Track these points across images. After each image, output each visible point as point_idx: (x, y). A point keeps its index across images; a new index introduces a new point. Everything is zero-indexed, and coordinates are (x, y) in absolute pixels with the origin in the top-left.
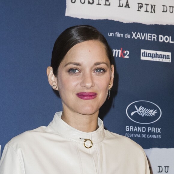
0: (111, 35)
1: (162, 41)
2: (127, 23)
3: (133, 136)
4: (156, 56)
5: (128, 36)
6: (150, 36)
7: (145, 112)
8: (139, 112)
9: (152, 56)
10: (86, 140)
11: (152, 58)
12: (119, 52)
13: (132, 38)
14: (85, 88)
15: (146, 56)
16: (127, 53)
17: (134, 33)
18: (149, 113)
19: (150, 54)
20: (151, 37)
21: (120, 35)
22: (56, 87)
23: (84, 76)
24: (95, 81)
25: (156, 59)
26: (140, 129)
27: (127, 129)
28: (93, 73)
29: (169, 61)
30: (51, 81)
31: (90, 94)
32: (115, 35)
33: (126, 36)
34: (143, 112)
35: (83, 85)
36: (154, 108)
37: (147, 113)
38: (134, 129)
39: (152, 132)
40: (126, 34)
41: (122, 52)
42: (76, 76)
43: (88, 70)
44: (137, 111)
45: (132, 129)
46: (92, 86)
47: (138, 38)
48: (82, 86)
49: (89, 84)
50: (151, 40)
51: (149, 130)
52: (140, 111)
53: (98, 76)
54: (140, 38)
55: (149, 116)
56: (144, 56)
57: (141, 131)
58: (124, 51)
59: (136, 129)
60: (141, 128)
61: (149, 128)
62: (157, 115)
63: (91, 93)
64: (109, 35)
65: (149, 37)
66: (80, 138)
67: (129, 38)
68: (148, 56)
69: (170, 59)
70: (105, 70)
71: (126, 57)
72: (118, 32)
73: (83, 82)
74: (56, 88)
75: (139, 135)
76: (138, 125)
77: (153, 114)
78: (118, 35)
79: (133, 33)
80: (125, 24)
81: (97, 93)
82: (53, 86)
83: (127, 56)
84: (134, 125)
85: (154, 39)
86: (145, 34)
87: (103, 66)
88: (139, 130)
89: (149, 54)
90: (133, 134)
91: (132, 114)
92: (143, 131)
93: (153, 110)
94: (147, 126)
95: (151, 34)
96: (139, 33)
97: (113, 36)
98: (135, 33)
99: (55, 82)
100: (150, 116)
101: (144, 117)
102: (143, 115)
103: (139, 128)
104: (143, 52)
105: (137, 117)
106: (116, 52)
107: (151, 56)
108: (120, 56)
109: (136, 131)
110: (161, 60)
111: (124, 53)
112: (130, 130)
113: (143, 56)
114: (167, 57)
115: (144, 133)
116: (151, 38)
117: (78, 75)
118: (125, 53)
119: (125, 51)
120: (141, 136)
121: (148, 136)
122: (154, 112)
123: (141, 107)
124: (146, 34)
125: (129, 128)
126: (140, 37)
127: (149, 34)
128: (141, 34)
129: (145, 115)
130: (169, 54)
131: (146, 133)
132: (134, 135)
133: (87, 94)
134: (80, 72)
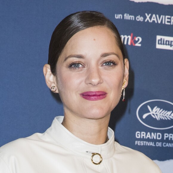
0: (118, 16)
2: (139, 3)
3: (145, 144)
5: (140, 19)
6: (168, 18)
7: (161, 114)
8: (153, 114)
10: (94, 154)
11: (171, 46)
12: (128, 39)
13: (146, 21)
14: (91, 85)
15: (164, 44)
16: (139, 39)
17: (148, 15)
18: (166, 115)
19: (169, 41)
20: (169, 20)
21: (131, 17)
22: (55, 89)
23: (89, 70)
26: (154, 136)
27: (138, 136)
28: (100, 67)
30: (49, 82)
31: (98, 94)
32: (123, 17)
33: (138, 18)
34: (158, 114)
35: (88, 82)
37: (164, 116)
38: (146, 135)
39: (170, 139)
40: (138, 16)
41: (133, 38)
42: (79, 71)
44: (151, 113)
45: (144, 135)
46: (99, 83)
47: (154, 21)
48: (87, 84)
49: (95, 81)
50: (169, 24)
51: (165, 137)
52: (155, 114)
53: (106, 71)
54: (156, 22)
55: (166, 119)
56: (161, 44)
57: (155, 138)
58: (135, 37)
59: (149, 135)
60: (155, 134)
61: (165, 134)
63: (98, 92)
64: (116, 17)
65: (167, 20)
66: (87, 152)
67: (142, 21)
68: (166, 44)
70: (116, 63)
71: (138, 45)
72: (127, 13)
75: (153, 143)
76: (151, 131)
77: (171, 117)
78: (127, 17)
79: (146, 14)
80: (136, 3)
81: (107, 92)
82: (52, 88)
83: (139, 43)
84: (147, 130)
86: (162, 16)
88: (153, 138)
89: (166, 41)
90: (145, 142)
91: (145, 116)
92: (158, 138)
93: (171, 112)
94: (163, 132)
95: (169, 17)
96: (154, 15)
97: (121, 18)
98: (150, 15)
99: (54, 83)
100: (168, 119)
101: (159, 121)
102: (158, 118)
103: (153, 134)
104: (160, 39)
105: (150, 120)
106: (124, 38)
107: (170, 43)
108: (129, 43)
109: (148, 138)
111: (135, 40)
112: (142, 137)
113: (159, 44)
115: (159, 141)
116: (170, 22)
117: (81, 71)
118: (137, 39)
119: (137, 37)
120: (155, 144)
121: (165, 145)
123: (156, 107)
124: (164, 16)
125: (141, 134)
126: (155, 20)
127: (167, 17)
128: (157, 16)
129: (161, 118)
131: (162, 141)
132: (147, 143)
133: (94, 94)
134: (84, 67)
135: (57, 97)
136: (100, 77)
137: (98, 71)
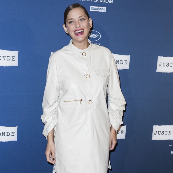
1: (102, 2)
4: (98, 9)
9: (96, 9)
13: (86, 1)
23: (76, 23)
24: (81, 24)
25: (98, 11)
29: (105, 11)
35: (76, 27)
36: (97, 34)
42: (72, 24)
43: (77, 20)
49: (78, 26)
50: (95, 1)
62: (99, 37)
66: (81, 52)
69: (106, 11)
73: (76, 25)
74: (68, 33)
85: (97, 1)
87: (83, 17)
110: (101, 11)
113: (91, 9)
114: (104, 10)
122: (97, 36)
130: (105, 8)
134: (74, 22)
135: (68, 35)
136: (79, 25)
137: (79, 22)
